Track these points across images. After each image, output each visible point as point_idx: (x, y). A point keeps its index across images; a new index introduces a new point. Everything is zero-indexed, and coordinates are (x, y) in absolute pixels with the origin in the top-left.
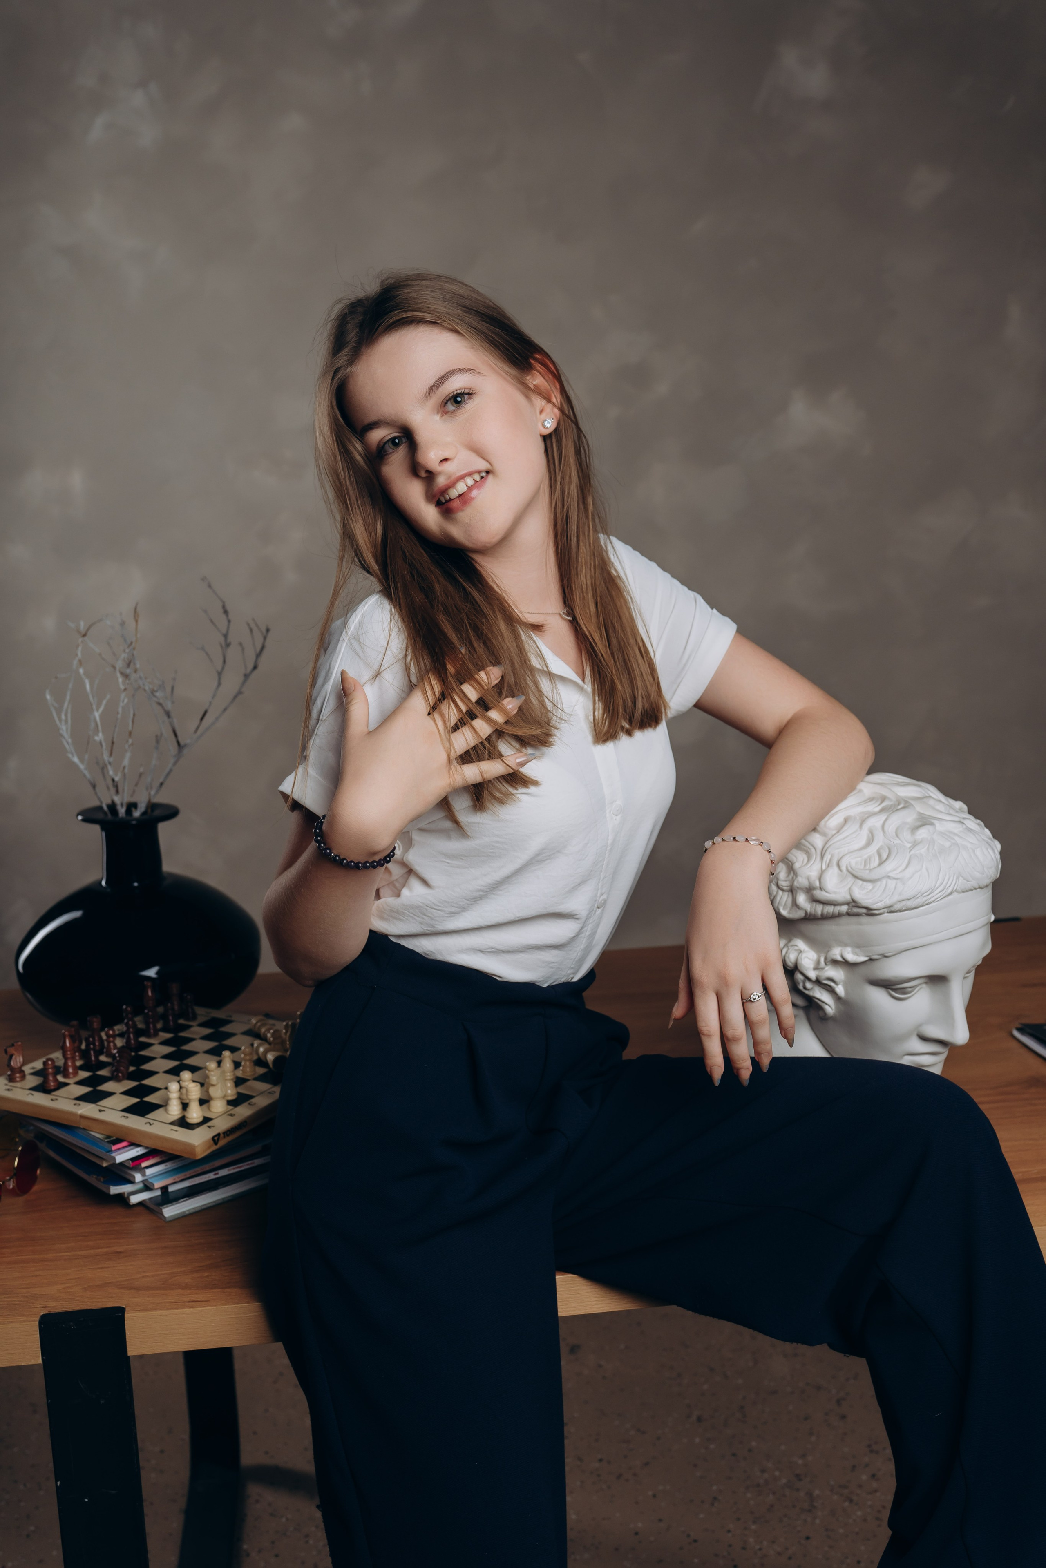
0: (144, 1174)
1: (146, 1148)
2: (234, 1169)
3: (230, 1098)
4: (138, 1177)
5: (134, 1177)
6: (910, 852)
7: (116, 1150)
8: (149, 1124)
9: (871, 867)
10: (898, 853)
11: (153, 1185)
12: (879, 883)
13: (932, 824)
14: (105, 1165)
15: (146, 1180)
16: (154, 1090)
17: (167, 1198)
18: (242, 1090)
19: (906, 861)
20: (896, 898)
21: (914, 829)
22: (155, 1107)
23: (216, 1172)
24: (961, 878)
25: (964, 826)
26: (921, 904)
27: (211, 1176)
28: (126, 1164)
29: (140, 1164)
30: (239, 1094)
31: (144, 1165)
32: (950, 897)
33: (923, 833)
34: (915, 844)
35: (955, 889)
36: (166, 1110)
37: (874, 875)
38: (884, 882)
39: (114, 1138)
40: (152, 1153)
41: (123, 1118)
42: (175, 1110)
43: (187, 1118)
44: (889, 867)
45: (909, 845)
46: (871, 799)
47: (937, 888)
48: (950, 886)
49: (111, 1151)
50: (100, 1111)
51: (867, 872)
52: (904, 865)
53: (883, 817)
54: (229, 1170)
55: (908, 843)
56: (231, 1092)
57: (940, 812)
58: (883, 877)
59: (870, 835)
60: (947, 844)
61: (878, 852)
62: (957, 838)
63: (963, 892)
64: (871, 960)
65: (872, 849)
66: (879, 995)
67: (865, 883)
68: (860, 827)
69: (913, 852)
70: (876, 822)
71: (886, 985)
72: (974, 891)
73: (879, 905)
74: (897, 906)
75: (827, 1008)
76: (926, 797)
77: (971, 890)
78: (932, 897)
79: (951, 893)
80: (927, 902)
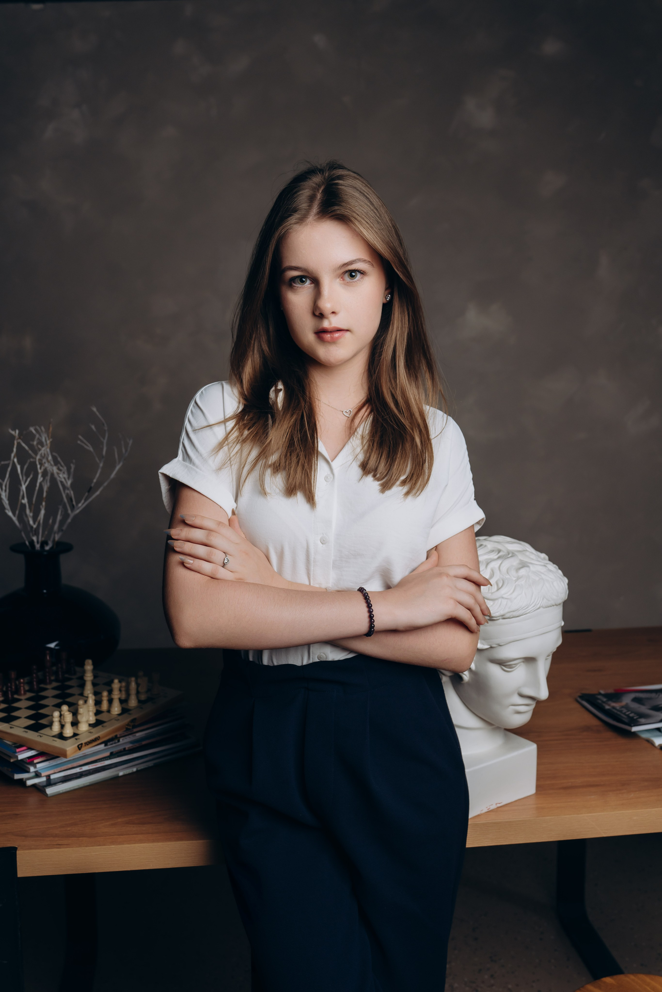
0: (35, 767)
1: (37, 751)
2: (92, 766)
3: (91, 722)
4: (32, 769)
5: (29, 769)
6: (515, 582)
7: (19, 752)
8: (39, 737)
9: (493, 591)
10: (508, 583)
11: (41, 774)
12: (496, 601)
13: (528, 567)
14: (12, 761)
15: (37, 771)
16: (45, 716)
17: (50, 783)
18: (100, 717)
19: (513, 588)
20: (507, 610)
21: (518, 569)
22: (44, 726)
23: (81, 768)
24: (545, 599)
25: (547, 568)
26: (521, 614)
27: (78, 770)
28: (25, 760)
29: (33, 761)
30: (97, 720)
31: (36, 761)
32: (538, 610)
33: (523, 572)
34: (518, 578)
35: (541, 606)
36: (51, 729)
37: (493, 597)
38: (500, 600)
39: (18, 745)
40: (41, 754)
41: (24, 733)
42: (56, 728)
43: (64, 733)
44: (503, 591)
45: (514, 579)
46: (492, 551)
47: (531, 605)
48: (538, 604)
49: (16, 752)
50: (11, 728)
51: (490, 594)
52: (512, 591)
53: (499, 562)
54: (89, 767)
55: (514, 577)
56: (92, 720)
57: (533, 559)
58: (499, 598)
59: (492, 572)
60: (537, 579)
61: (497, 582)
62: (542, 575)
63: (546, 607)
64: (492, 647)
65: (493, 581)
66: (495, 669)
67: (488, 601)
68: (486, 567)
69: (517, 583)
70: (495, 564)
71: (500, 663)
72: (553, 607)
73: (497, 614)
74: (507, 615)
75: (464, 676)
76: (525, 550)
77: (551, 606)
78: (528, 610)
79: (539, 608)
80: (525, 613)
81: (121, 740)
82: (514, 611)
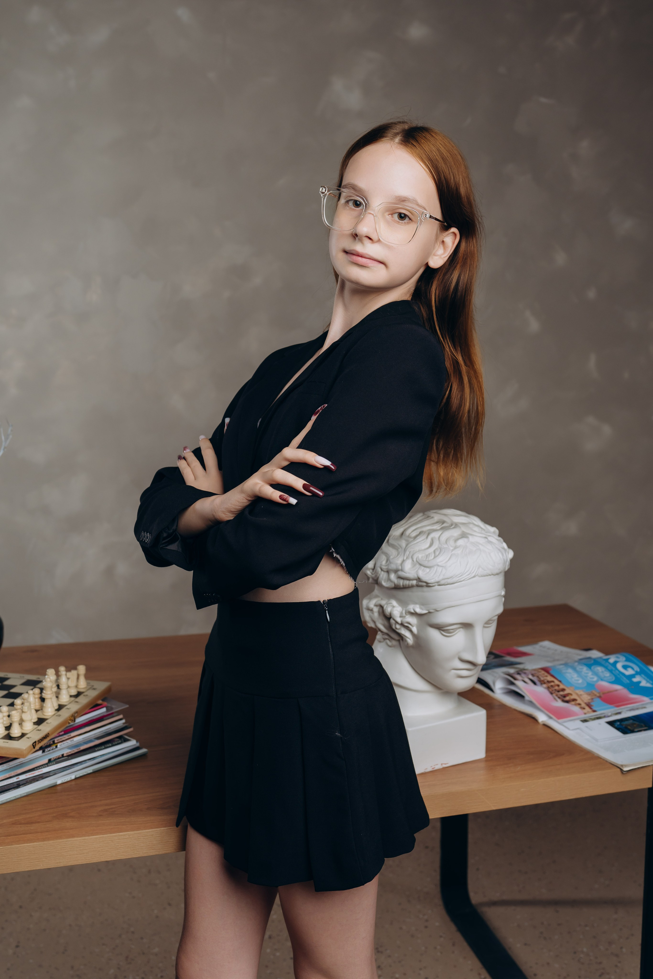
2: (30, 775)
10: (445, 552)
13: (467, 537)
19: (449, 557)
20: (442, 577)
21: (457, 540)
24: (480, 568)
25: (487, 540)
27: (14, 780)
33: (461, 542)
35: (478, 574)
37: (430, 564)
38: (435, 568)
43: (11, 733)
44: (439, 560)
47: (465, 573)
48: (476, 572)
51: (427, 562)
52: (447, 559)
53: (438, 533)
54: (27, 776)
55: (452, 547)
57: (475, 531)
58: (435, 565)
59: (432, 542)
60: (474, 549)
61: (434, 552)
62: (480, 546)
63: (482, 576)
64: (429, 612)
65: (431, 550)
66: (434, 634)
67: (425, 568)
68: (427, 537)
69: (453, 552)
70: (435, 535)
71: (440, 628)
72: (489, 576)
73: (432, 581)
74: (442, 582)
75: (408, 640)
76: (470, 523)
77: (487, 576)
78: (463, 578)
79: (474, 577)
80: (459, 581)
81: (59, 746)
82: (448, 578)
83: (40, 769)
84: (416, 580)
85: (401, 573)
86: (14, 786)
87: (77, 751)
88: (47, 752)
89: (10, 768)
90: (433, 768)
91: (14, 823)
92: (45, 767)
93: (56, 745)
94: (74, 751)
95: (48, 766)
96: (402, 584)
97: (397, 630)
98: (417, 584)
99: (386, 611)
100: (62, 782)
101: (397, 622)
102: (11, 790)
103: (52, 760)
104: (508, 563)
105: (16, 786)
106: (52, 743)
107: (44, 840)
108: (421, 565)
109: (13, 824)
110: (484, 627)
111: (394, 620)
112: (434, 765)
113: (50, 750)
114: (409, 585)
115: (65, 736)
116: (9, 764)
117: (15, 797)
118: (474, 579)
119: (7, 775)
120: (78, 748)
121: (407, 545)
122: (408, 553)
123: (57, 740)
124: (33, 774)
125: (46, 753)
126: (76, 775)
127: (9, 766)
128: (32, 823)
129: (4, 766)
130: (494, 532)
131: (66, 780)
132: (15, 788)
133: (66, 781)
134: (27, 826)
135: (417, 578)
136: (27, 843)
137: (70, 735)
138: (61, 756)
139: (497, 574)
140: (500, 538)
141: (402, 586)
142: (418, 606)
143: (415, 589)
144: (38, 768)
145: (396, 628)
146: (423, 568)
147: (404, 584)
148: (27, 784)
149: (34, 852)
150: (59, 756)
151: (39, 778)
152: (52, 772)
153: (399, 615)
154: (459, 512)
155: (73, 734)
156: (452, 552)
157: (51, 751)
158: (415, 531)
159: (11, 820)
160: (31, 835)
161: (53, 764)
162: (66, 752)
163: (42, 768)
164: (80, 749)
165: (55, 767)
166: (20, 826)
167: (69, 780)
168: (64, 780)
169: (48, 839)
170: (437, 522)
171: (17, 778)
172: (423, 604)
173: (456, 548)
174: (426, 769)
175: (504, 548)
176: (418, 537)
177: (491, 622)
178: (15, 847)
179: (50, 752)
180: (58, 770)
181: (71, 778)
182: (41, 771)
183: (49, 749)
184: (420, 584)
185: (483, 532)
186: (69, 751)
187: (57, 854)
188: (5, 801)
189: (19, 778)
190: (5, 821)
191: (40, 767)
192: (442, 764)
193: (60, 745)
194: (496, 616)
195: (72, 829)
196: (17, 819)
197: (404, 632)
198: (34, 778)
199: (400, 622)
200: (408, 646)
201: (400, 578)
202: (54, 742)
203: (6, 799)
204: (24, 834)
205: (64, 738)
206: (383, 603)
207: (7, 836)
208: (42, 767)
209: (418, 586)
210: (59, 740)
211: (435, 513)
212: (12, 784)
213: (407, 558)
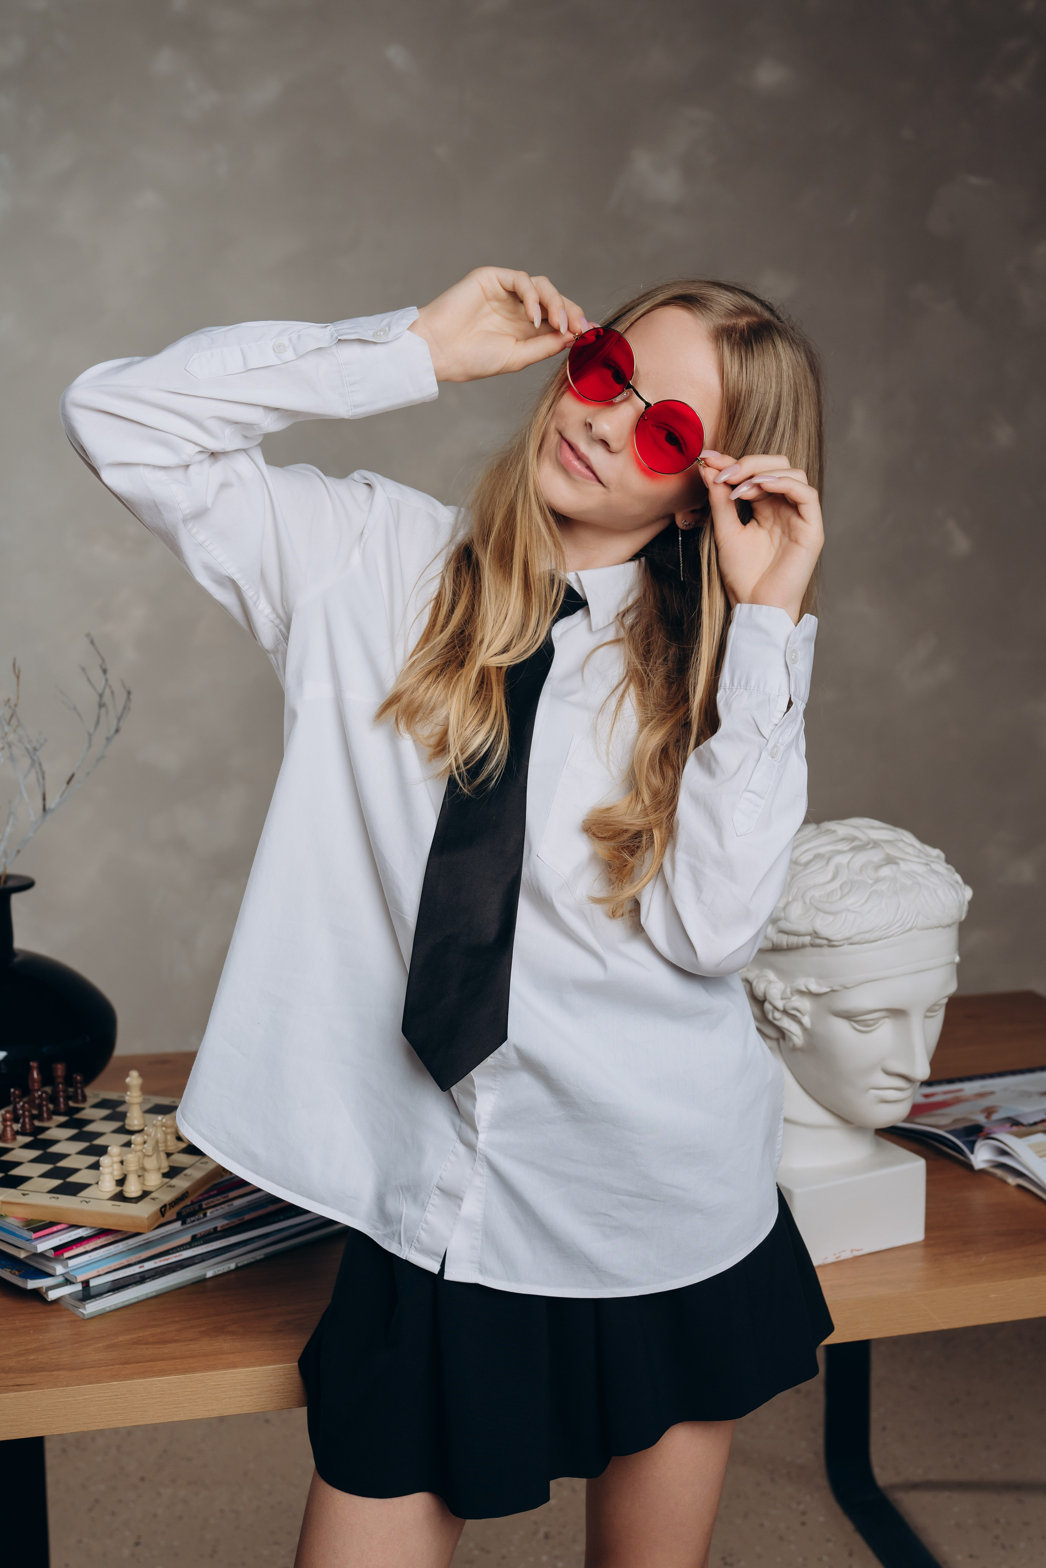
0: (66, 1266)
3: (163, 1170)
4: (58, 1270)
7: (38, 1239)
8: (85, 1202)
9: (833, 900)
10: (859, 888)
11: (74, 1278)
12: (839, 916)
13: (896, 863)
14: (24, 1256)
15: (69, 1272)
16: (73, 1171)
17: (88, 1293)
19: (866, 896)
20: (855, 931)
21: (881, 868)
22: (85, 1186)
23: (141, 1265)
24: (921, 916)
26: (879, 937)
28: (47, 1254)
29: (66, 1253)
30: (169, 1167)
33: (886, 871)
34: (881, 880)
35: (918, 926)
36: (99, 1188)
37: (834, 908)
38: (844, 915)
39: (38, 1224)
41: (53, 1199)
42: (109, 1186)
43: (125, 1192)
44: (849, 900)
45: (873, 882)
47: (895, 923)
48: (913, 922)
49: (31, 1241)
50: (22, 1195)
51: (829, 905)
52: (864, 900)
53: (846, 855)
54: (156, 1263)
55: (871, 880)
59: (836, 871)
60: (909, 883)
61: (841, 887)
62: (919, 878)
63: (923, 929)
64: (833, 991)
65: (836, 884)
66: (842, 1027)
67: (826, 916)
68: (827, 863)
69: (874, 888)
70: (843, 859)
71: (849, 1016)
72: (935, 929)
73: (839, 937)
74: (856, 939)
75: (795, 1038)
76: (898, 840)
77: (932, 928)
78: (890, 932)
79: (910, 929)
80: (885, 936)
81: (208, 1214)
82: (866, 932)
83: (178, 1252)
84: (810, 935)
85: (783, 925)
86: (136, 1280)
87: (238, 1222)
88: (189, 1223)
89: (129, 1250)
90: (837, 1258)
91: (137, 1342)
92: (187, 1249)
93: (204, 1212)
94: (233, 1222)
95: (191, 1247)
96: (785, 943)
97: (776, 1022)
98: (812, 942)
99: (757, 989)
100: (215, 1274)
101: (776, 1008)
102: (130, 1287)
103: (197, 1237)
104: (965, 908)
105: (138, 1279)
106: (197, 1208)
107: (186, 1371)
108: (818, 909)
109: (134, 1343)
110: (926, 1017)
111: (771, 1003)
112: (840, 1253)
113: (194, 1221)
114: (797, 944)
115: (218, 1198)
116: (127, 1243)
117: (137, 1297)
118: (909, 933)
119: (124, 1261)
120: (241, 1218)
121: (792, 878)
122: (796, 890)
123: (206, 1204)
124: (167, 1260)
125: (188, 1225)
126: (239, 1263)
127: (127, 1246)
128: (166, 1342)
129: (119, 1246)
130: (938, 857)
131: (221, 1270)
132: (138, 1284)
133: (220, 1272)
134: (159, 1348)
135: (813, 932)
136: (158, 1376)
137: (228, 1196)
138: (212, 1231)
139: (949, 926)
140: (949, 866)
141: (785, 947)
142: (813, 980)
143: (810, 950)
144: (175, 1251)
145: (775, 1019)
146: (822, 915)
147: (790, 942)
148: (157, 1277)
149: (169, 1392)
150: (210, 1230)
151: (177, 1267)
152: (197, 1258)
153: (779, 997)
154: (877, 823)
155: (232, 1195)
156: (871, 887)
157: (196, 1223)
158: (807, 854)
159: (132, 1336)
160: (163, 1362)
161: (199, 1243)
162: (220, 1224)
163: (181, 1251)
164: (243, 1219)
165: (202, 1249)
166: (146, 1346)
167: (225, 1270)
168: (218, 1271)
169: (194, 1370)
170: (843, 839)
171: (141, 1267)
172: (821, 977)
173: (877, 881)
174: (826, 1258)
175: (957, 882)
176: (812, 864)
177: (937, 1008)
178: (139, 1382)
179: (194, 1223)
180: (208, 1254)
181: (229, 1268)
182: (180, 1255)
183: (192, 1219)
184: (818, 941)
185: (921, 855)
186: (226, 1222)
187: (208, 1395)
188: (121, 1305)
189: (143, 1267)
190: (121, 1339)
191: (178, 1249)
192: (852, 1251)
193: (211, 1213)
194: (946, 997)
195: (232, 1353)
196: (141, 1334)
197: (786, 1023)
198: (168, 1266)
199: (781, 1008)
200: (794, 1049)
201: (782, 931)
202: (201, 1206)
203: (123, 1302)
204: (152, 1361)
205: (218, 1200)
206: (751, 976)
207: (125, 1363)
208: (182, 1248)
209: (813, 945)
210: (209, 1203)
211: (838, 824)
212: (132, 1277)
213: (795, 899)
